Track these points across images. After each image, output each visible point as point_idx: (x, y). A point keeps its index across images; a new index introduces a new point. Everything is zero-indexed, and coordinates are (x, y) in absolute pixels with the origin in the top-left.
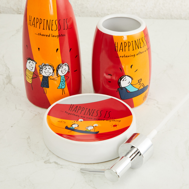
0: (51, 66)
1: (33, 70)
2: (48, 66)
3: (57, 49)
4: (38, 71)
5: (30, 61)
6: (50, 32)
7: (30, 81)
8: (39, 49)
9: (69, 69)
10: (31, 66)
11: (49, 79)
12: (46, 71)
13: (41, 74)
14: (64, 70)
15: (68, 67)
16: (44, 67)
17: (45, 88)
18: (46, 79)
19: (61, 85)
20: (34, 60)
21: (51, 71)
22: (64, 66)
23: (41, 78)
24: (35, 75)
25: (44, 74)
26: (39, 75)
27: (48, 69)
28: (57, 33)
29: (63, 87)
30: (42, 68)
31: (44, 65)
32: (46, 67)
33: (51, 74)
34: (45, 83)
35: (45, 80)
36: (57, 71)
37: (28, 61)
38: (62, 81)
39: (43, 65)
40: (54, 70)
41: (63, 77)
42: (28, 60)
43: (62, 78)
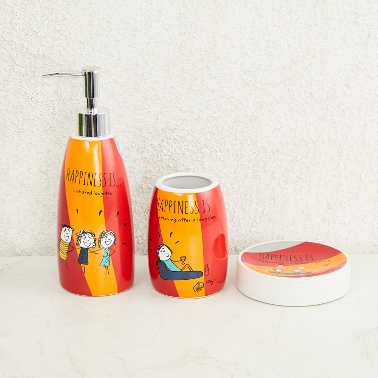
0: (91, 233)
1: (69, 241)
2: (88, 234)
3: (101, 212)
4: (75, 242)
5: (66, 228)
6: (92, 188)
7: (64, 257)
8: (77, 210)
9: (115, 239)
10: (67, 234)
11: (89, 251)
12: (85, 241)
13: (78, 245)
14: (109, 240)
15: (115, 236)
16: (83, 235)
17: (83, 265)
18: (84, 251)
19: (104, 261)
20: (71, 226)
21: (92, 240)
22: (109, 235)
23: (79, 251)
24: (72, 247)
25: (82, 245)
26: (76, 247)
27: (87, 238)
28: (100, 190)
29: (107, 264)
30: (80, 237)
31: (83, 233)
32: (86, 235)
33: (92, 245)
34: (83, 258)
35: (83, 253)
36: (100, 241)
37: (64, 229)
38: (106, 255)
39: (81, 232)
40: (95, 240)
41: (108, 249)
42: (63, 227)
43: (106, 252)
